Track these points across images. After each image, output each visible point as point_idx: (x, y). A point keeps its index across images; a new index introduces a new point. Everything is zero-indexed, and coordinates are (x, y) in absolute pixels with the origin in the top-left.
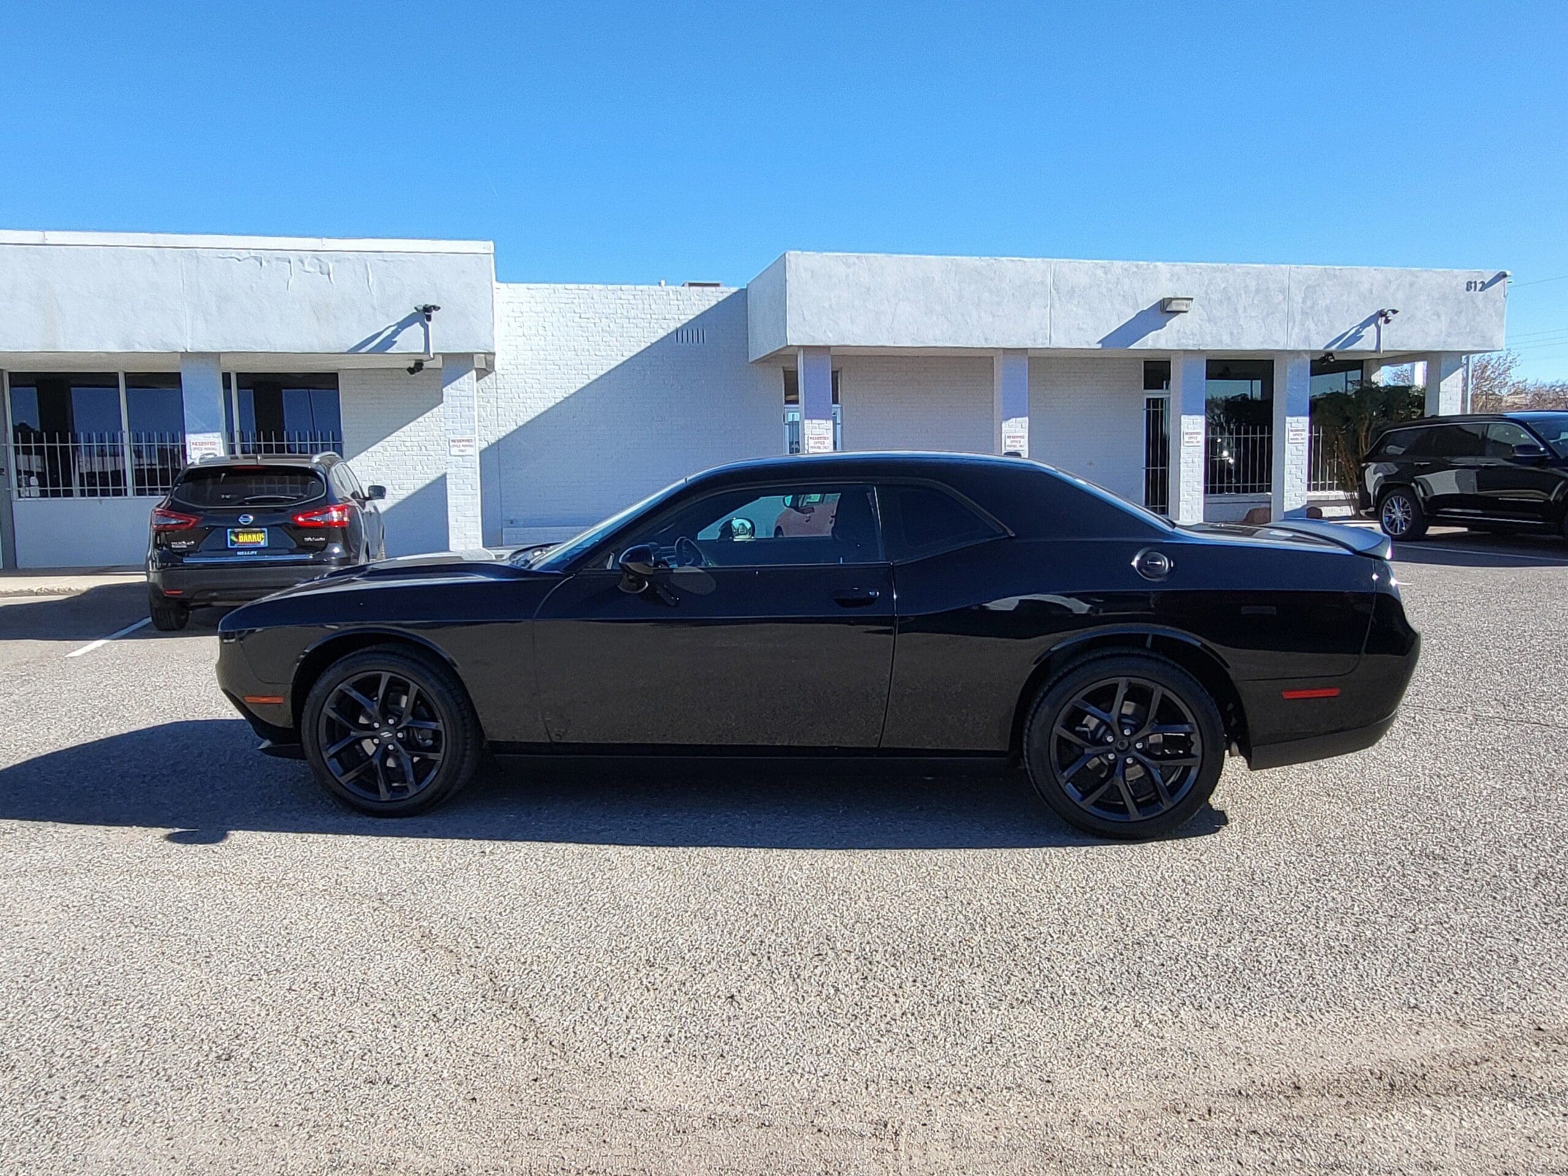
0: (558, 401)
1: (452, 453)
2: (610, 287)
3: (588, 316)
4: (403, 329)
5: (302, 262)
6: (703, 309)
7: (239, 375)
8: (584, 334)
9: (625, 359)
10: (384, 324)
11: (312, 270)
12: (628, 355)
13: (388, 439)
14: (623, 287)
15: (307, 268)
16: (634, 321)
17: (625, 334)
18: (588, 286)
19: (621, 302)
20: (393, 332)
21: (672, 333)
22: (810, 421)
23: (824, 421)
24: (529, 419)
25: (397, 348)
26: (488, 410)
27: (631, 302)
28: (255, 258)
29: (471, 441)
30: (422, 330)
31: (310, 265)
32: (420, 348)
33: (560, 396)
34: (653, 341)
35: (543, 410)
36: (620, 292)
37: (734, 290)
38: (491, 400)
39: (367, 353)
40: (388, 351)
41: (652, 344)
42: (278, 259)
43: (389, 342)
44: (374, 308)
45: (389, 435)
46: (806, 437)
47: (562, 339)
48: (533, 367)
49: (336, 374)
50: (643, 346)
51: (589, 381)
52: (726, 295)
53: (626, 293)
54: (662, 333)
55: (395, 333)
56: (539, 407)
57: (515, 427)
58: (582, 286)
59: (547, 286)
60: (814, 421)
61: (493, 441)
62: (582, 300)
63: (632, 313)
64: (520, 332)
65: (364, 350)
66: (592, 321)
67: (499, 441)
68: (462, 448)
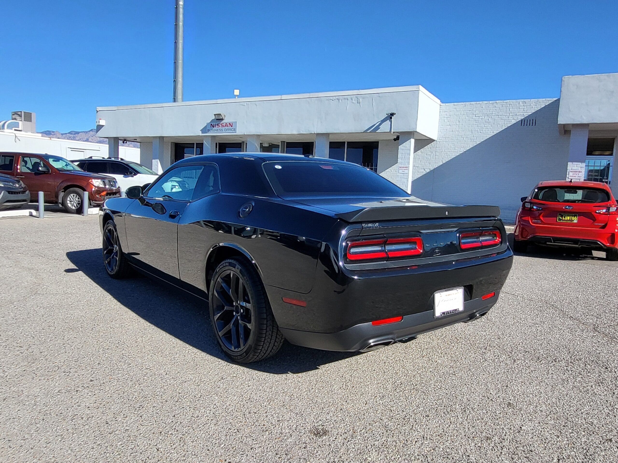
0: (461, 153)
1: (400, 172)
2: (491, 102)
3: (479, 115)
4: (383, 123)
5: (352, 99)
6: (537, 109)
7: (348, 142)
8: (476, 124)
9: (494, 134)
10: (376, 121)
11: (355, 102)
12: (496, 132)
13: (392, 167)
14: (497, 102)
15: (353, 101)
16: (501, 117)
17: (495, 123)
18: (480, 102)
19: (496, 108)
20: (379, 124)
21: (519, 121)
22: (571, 163)
23: (580, 163)
24: (448, 160)
25: (380, 130)
26: (432, 156)
27: (500, 108)
28: (338, 99)
29: (407, 167)
30: (390, 123)
31: (354, 100)
32: (388, 130)
33: (462, 150)
34: (509, 126)
35: (454, 156)
36: (495, 104)
37: (555, 99)
38: (433, 152)
39: (370, 132)
40: (377, 132)
41: (508, 127)
42: (344, 99)
43: (378, 128)
44: (374, 115)
45: (393, 166)
46: (568, 171)
47: (466, 126)
48: (452, 138)
49: (378, 142)
50: (504, 128)
51: (476, 144)
52: (550, 102)
53: (499, 104)
54: (514, 122)
55: (380, 124)
56: (453, 155)
57: (442, 164)
58: (478, 103)
59: (463, 103)
60: (574, 163)
61: (432, 169)
62: (477, 109)
63: (500, 113)
64: (448, 123)
65: (369, 131)
66: (481, 117)
67: (434, 169)
68: (403, 170)
